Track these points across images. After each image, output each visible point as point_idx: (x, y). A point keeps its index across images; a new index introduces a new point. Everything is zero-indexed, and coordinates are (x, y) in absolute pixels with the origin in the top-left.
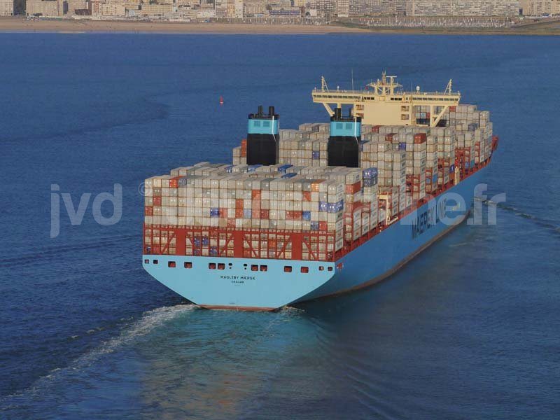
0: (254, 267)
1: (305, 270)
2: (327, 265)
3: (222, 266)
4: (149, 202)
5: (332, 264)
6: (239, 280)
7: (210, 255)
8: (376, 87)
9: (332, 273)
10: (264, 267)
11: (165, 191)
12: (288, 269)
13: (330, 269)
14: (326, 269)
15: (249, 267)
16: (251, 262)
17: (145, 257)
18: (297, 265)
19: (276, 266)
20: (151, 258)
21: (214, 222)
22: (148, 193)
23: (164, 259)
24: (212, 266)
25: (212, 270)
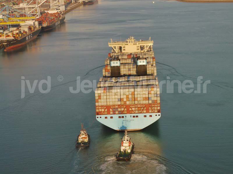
0: (134, 117)
1: (151, 116)
2: (158, 114)
3: (123, 117)
4: (97, 98)
5: (160, 114)
6: (129, 121)
7: (119, 114)
8: (128, 41)
9: (160, 116)
10: (137, 116)
11: (102, 94)
12: (145, 116)
13: (159, 115)
14: (158, 115)
15: (132, 117)
16: (132, 115)
17: (97, 116)
18: (148, 115)
19: (141, 116)
20: (99, 116)
21: (119, 103)
22: (96, 95)
23: (103, 116)
24: (120, 117)
25: (120, 119)
